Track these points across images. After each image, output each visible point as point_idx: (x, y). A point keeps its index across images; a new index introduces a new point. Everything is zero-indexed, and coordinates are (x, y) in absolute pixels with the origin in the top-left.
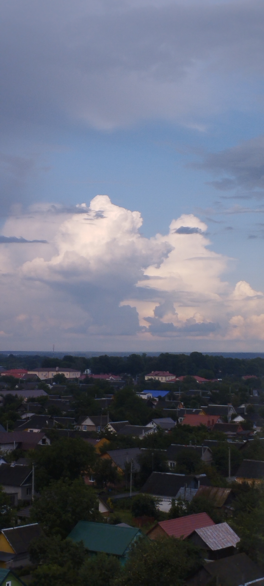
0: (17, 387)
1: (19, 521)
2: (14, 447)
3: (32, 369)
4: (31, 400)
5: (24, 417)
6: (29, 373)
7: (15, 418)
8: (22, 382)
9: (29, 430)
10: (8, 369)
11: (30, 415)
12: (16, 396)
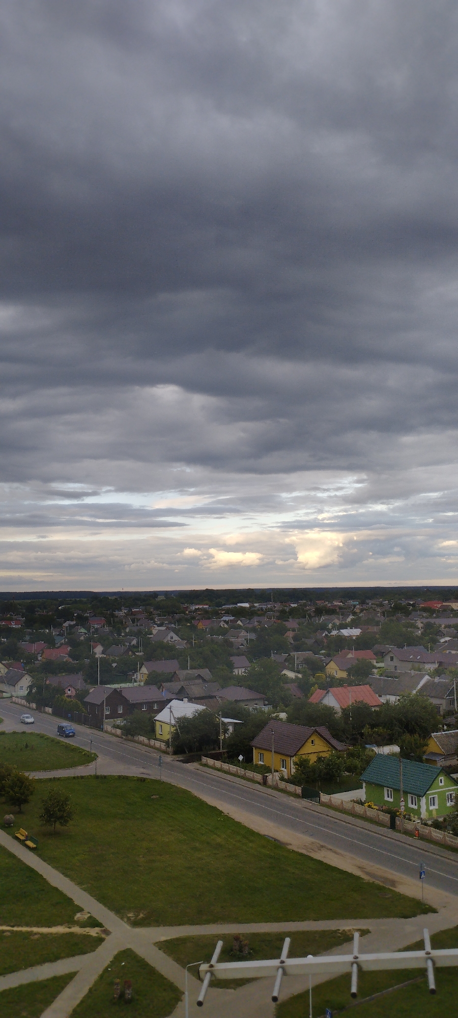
0: (434, 615)
1: (445, 727)
2: (436, 666)
3: (447, 600)
4: (449, 626)
5: (442, 640)
6: (444, 604)
7: (435, 641)
8: (438, 611)
9: (448, 652)
10: (425, 601)
11: (448, 639)
12: (435, 624)
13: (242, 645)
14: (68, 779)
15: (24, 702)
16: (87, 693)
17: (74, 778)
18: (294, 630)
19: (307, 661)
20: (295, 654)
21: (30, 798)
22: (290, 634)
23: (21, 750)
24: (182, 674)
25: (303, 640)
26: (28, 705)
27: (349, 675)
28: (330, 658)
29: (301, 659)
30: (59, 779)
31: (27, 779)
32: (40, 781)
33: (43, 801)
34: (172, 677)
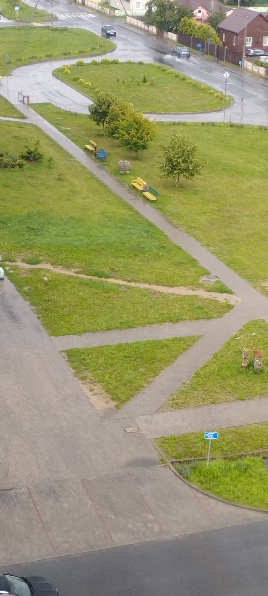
14: (196, 124)
15: (141, 24)
16: (222, 17)
17: (203, 124)
21: (149, 143)
23: (138, 84)
26: (147, 28)
30: (184, 124)
31: (146, 121)
32: (161, 124)
33: (164, 148)
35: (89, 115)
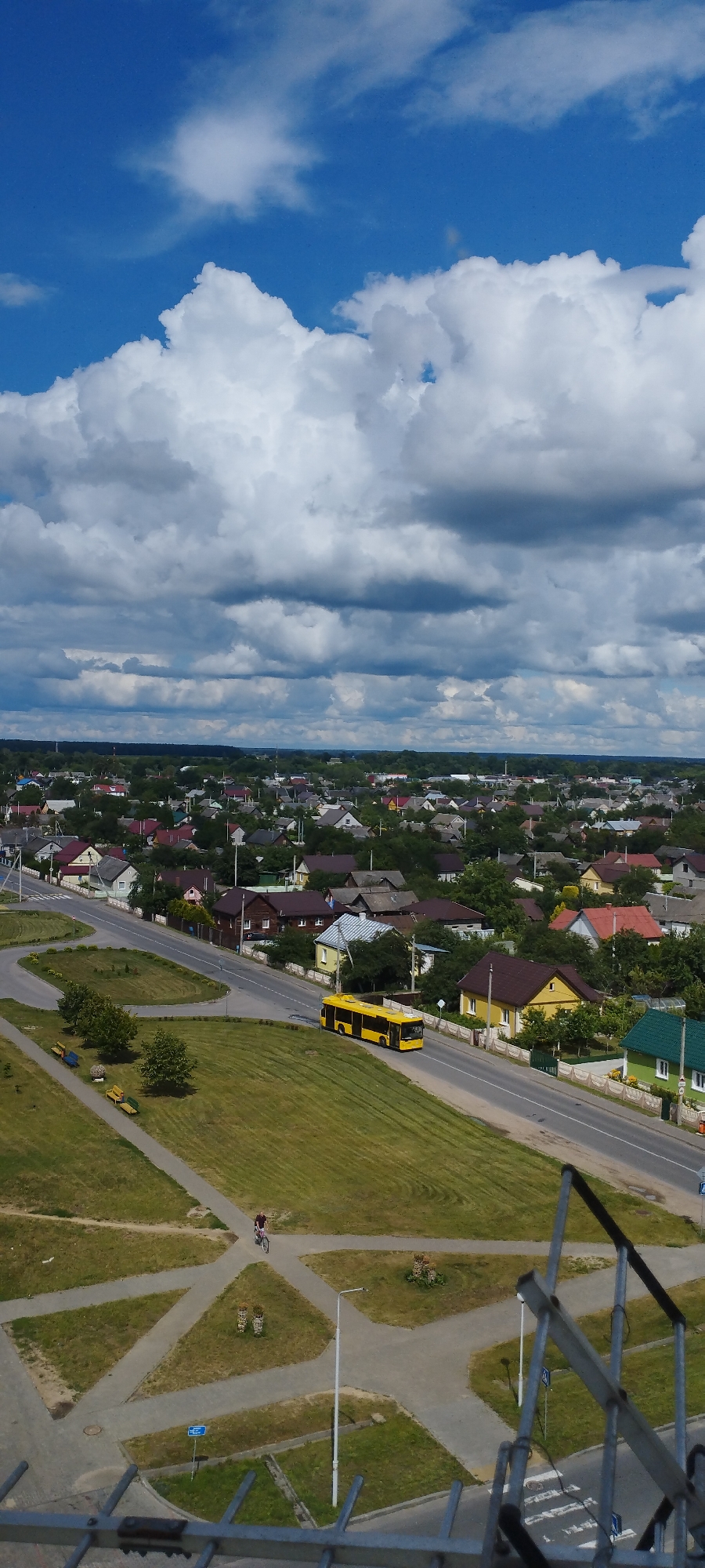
13: (454, 837)
14: (186, 1019)
15: (124, 905)
16: (218, 898)
17: (194, 1019)
18: (535, 819)
19: (553, 867)
20: (536, 855)
21: (130, 1042)
22: (530, 824)
23: (119, 974)
24: (360, 876)
25: (549, 833)
26: (131, 909)
27: (615, 890)
28: (589, 864)
29: (544, 862)
30: (172, 1019)
31: (126, 1016)
32: (145, 1020)
34: (345, 880)
35: (59, 1012)
